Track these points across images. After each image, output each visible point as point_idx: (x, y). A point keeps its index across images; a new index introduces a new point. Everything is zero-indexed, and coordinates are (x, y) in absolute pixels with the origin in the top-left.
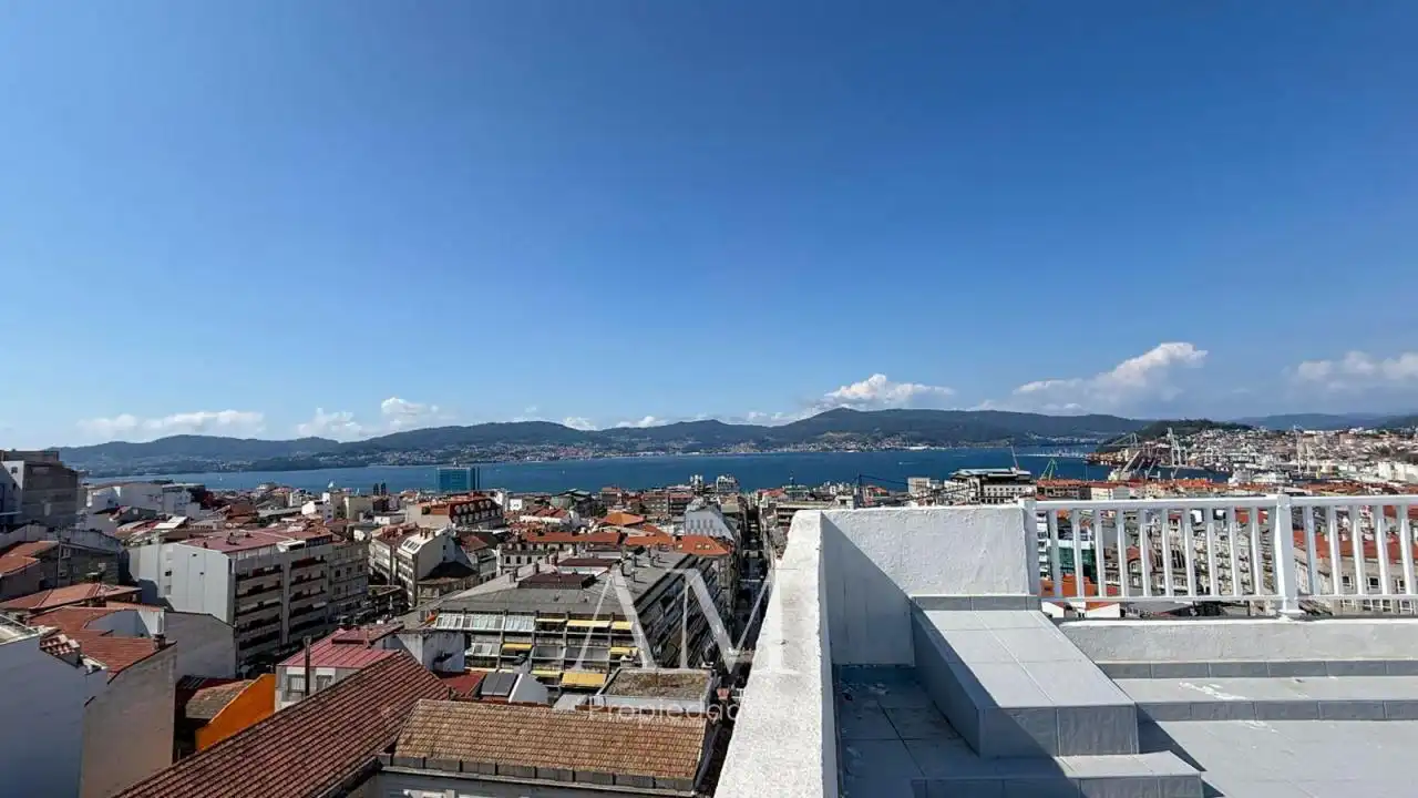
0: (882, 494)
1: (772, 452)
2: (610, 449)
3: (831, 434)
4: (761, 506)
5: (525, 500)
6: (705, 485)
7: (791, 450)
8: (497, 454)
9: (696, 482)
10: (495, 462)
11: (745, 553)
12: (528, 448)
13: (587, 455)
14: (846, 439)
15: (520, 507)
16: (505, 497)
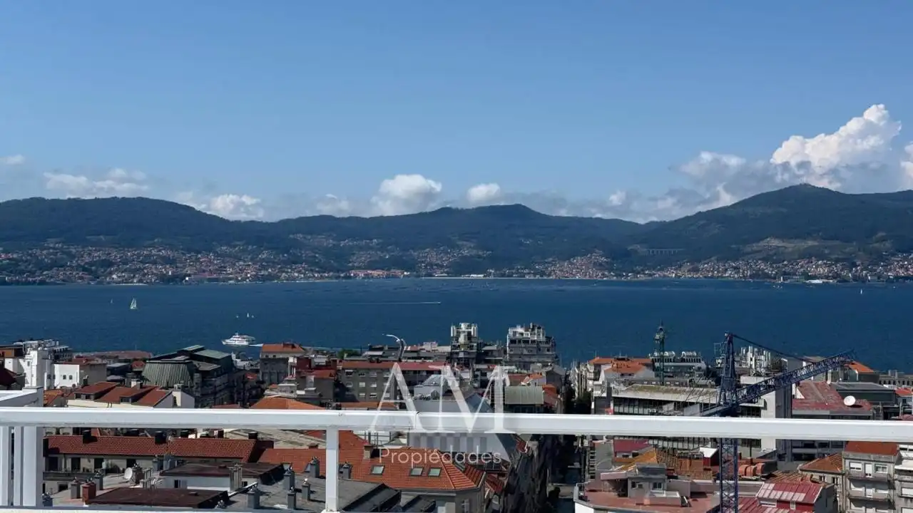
0: (863, 377)
1: (641, 277)
2: (295, 261)
3: (775, 243)
4: (597, 393)
5: (86, 366)
6: (479, 346)
7: (685, 274)
8: (50, 267)
9: (462, 339)
10: (42, 283)
11: (550, 488)
12: (115, 255)
13: (241, 274)
14: (808, 255)
15: (76, 381)
16: (42, 359)
